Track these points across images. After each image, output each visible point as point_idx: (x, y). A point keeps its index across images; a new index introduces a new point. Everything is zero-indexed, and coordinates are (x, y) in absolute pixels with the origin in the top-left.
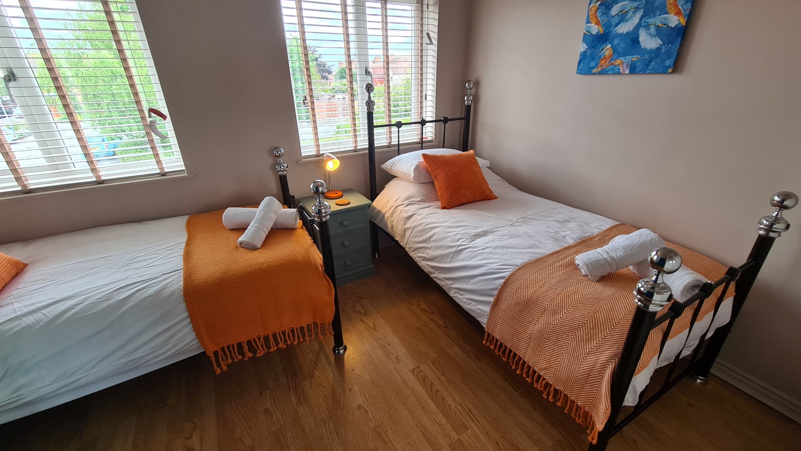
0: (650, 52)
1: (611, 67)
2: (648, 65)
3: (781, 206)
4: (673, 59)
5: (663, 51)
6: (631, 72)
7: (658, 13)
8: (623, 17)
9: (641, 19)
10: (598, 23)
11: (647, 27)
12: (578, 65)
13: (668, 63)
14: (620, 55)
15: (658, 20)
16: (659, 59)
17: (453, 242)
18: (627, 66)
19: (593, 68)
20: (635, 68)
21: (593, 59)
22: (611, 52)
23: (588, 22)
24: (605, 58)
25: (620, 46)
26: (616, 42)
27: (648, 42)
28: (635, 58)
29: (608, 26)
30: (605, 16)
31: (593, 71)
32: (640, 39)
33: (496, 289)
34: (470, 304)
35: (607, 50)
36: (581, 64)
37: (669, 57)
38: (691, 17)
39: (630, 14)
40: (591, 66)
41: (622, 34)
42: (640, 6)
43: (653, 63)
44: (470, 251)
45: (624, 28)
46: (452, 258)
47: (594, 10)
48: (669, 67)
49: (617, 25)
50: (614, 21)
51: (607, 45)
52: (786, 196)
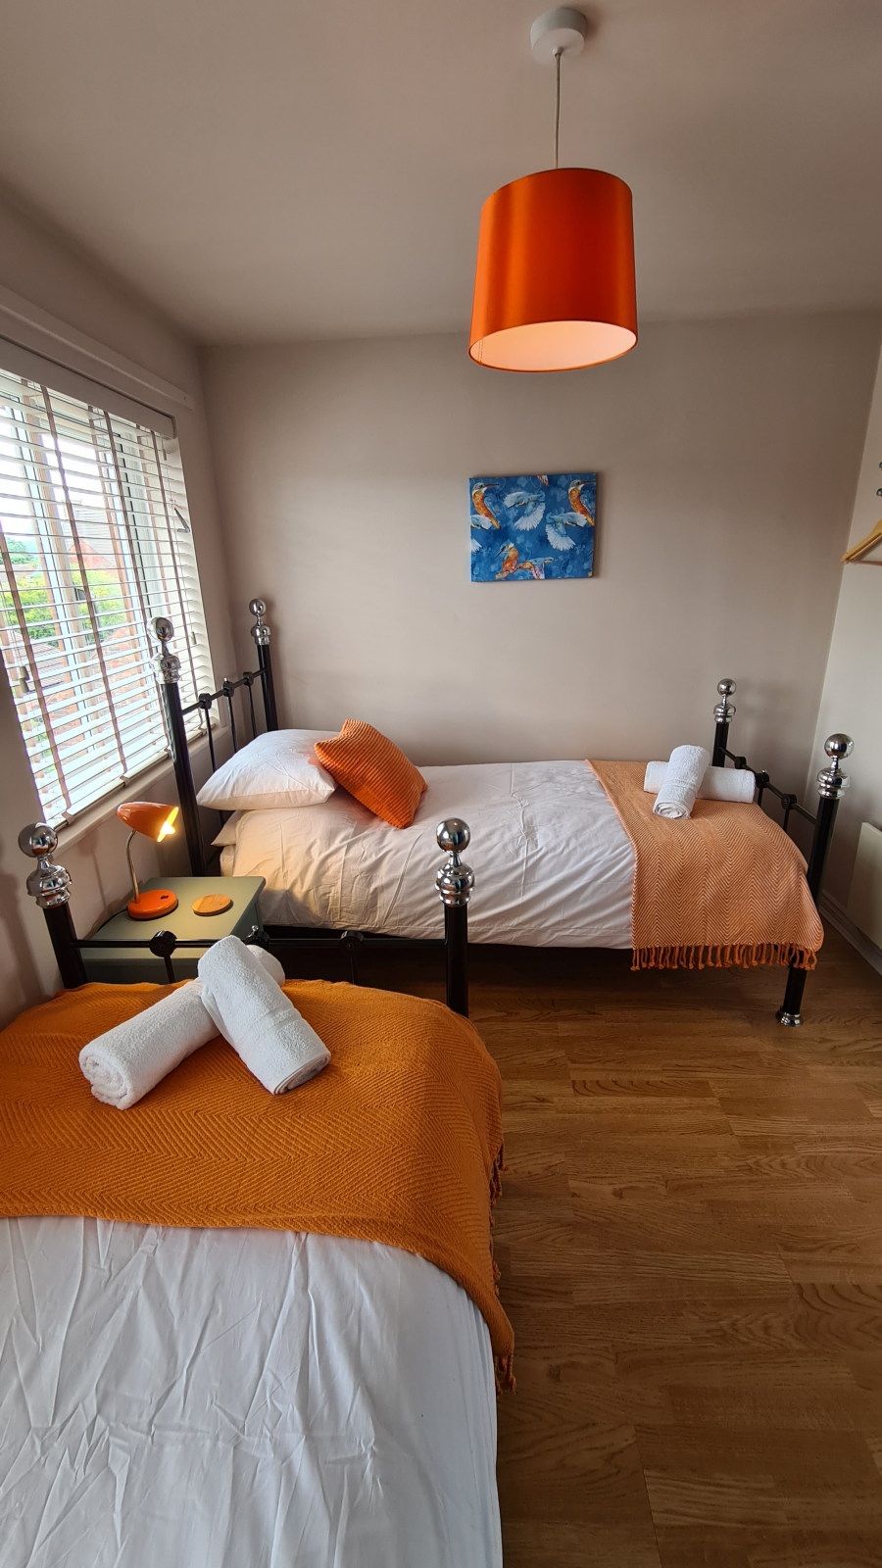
0: (564, 553)
1: (520, 571)
2: (565, 568)
3: (728, 693)
4: (591, 561)
5: (578, 552)
6: (547, 577)
7: (563, 509)
8: (521, 511)
9: (545, 515)
10: (489, 515)
11: (554, 524)
12: (472, 570)
13: (586, 566)
14: (528, 556)
15: (563, 517)
16: (576, 562)
17: (513, 860)
18: (540, 570)
19: (495, 573)
20: (551, 572)
21: (493, 561)
22: (516, 553)
23: (474, 512)
24: (509, 560)
25: (526, 546)
26: (519, 540)
27: (560, 542)
28: (548, 560)
29: (503, 519)
30: (496, 506)
31: (497, 577)
32: (549, 538)
33: (632, 882)
34: (590, 932)
35: (510, 549)
36: (477, 568)
37: (586, 559)
38: (597, 515)
39: (530, 507)
40: (492, 570)
41: (524, 532)
42: (541, 500)
43: (570, 566)
44: (553, 857)
45: (528, 523)
46: (525, 883)
47: (479, 497)
48: (588, 570)
49: (516, 519)
50: (512, 514)
51: (508, 545)
52: (728, 683)
